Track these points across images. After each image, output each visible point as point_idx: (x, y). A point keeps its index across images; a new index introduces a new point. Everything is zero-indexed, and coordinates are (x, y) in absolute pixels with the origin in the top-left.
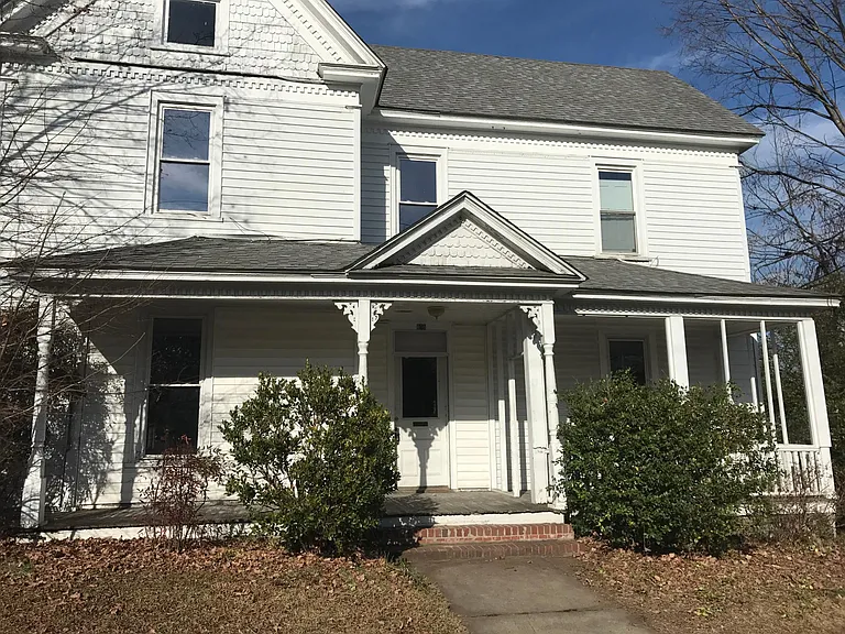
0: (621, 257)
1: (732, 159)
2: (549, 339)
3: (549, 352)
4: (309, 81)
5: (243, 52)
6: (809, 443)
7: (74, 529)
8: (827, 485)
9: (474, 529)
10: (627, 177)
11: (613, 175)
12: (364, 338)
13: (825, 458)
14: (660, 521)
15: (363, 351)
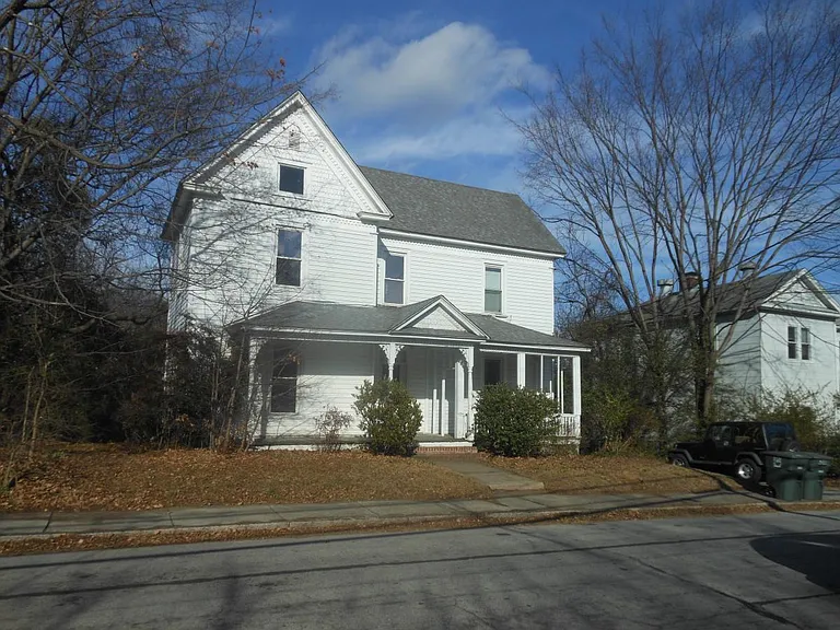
0: (493, 315)
1: (550, 264)
2: (471, 365)
3: (470, 371)
4: (353, 218)
5: (317, 199)
6: (572, 413)
7: (270, 445)
8: (578, 431)
9: (436, 448)
10: (499, 271)
11: (493, 269)
12: (392, 362)
13: (578, 420)
14: (518, 443)
15: (391, 369)
